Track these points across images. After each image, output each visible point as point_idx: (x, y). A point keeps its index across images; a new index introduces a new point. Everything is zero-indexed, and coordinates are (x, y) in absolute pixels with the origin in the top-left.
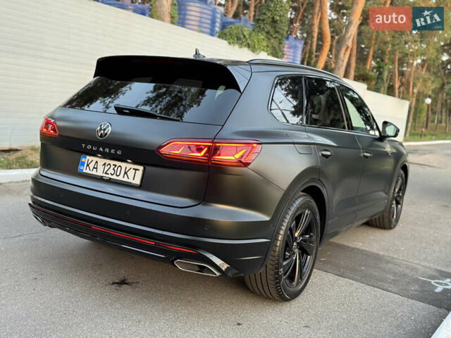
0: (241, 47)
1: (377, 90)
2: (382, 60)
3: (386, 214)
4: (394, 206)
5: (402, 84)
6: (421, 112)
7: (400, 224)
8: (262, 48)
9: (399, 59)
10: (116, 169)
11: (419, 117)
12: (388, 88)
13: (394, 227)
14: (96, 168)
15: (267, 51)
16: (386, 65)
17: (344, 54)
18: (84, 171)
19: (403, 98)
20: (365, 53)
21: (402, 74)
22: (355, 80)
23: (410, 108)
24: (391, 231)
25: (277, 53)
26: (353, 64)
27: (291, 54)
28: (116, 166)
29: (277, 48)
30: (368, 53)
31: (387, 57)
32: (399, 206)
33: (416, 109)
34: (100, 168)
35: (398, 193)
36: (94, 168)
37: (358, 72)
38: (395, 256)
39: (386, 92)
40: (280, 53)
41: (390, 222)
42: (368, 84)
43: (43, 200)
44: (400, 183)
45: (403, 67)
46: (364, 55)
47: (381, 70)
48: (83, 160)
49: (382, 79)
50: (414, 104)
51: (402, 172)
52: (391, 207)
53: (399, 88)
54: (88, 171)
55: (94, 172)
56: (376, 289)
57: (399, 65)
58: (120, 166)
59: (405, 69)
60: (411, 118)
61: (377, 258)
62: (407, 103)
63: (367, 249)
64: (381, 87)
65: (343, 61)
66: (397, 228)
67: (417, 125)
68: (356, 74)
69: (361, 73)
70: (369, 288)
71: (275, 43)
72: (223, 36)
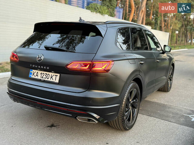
0: (97, 13)
1: (155, 29)
2: (157, 16)
3: (166, 86)
4: (169, 81)
5: (165, 25)
6: (173, 37)
7: (172, 89)
8: (106, 13)
9: (164, 15)
10: (47, 75)
11: (173, 39)
12: (160, 27)
13: (169, 91)
14: (38, 75)
15: (108, 14)
16: (159, 18)
17: (141, 14)
18: (32, 77)
19: (166, 32)
20: (149, 12)
21: (165, 21)
22: (146, 25)
23: (169, 35)
24: (168, 93)
25: (112, 15)
26: (145, 18)
27: (118, 15)
28: (47, 74)
29: (112, 12)
30: (150, 13)
31: (159, 14)
32: (171, 81)
33: (171, 36)
34: (39, 75)
35: (171, 76)
36: (36, 75)
37: (147, 21)
38: (172, 105)
39: (159, 29)
40: (113, 15)
41: (168, 89)
42: (152, 26)
43: (13, 91)
44: (171, 71)
45: (165, 18)
46: (148, 13)
47: (157, 20)
48: (31, 72)
49: (157, 24)
50: (171, 34)
51: (172, 66)
52: (168, 82)
53: (164, 27)
54: (33, 77)
55: (36, 77)
56: (166, 121)
57: (164, 17)
58: (48, 74)
59: (166, 19)
60: (170, 40)
61: (164, 106)
62: (168, 34)
63: (159, 102)
64: (157, 27)
65: (141, 17)
66: (171, 91)
67: (172, 42)
68: (146, 22)
69: (148, 21)
70: (163, 121)
71: (111, 10)
72: (88, 8)
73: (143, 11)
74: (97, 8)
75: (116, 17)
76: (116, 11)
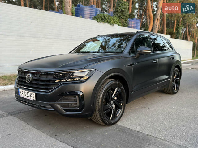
0: (104, 23)
2: (178, 25)
8: (116, 23)
26: (165, 28)
27: (135, 26)
29: (125, 23)
31: (180, 23)
37: (168, 31)
42: (171, 35)
49: (179, 33)
50: (196, 43)
62: (192, 43)
64: (179, 37)
65: (157, 25)
71: (123, 20)
72: (95, 18)
73: (158, 19)
74: (104, 18)
75: (133, 28)
76: (133, 23)
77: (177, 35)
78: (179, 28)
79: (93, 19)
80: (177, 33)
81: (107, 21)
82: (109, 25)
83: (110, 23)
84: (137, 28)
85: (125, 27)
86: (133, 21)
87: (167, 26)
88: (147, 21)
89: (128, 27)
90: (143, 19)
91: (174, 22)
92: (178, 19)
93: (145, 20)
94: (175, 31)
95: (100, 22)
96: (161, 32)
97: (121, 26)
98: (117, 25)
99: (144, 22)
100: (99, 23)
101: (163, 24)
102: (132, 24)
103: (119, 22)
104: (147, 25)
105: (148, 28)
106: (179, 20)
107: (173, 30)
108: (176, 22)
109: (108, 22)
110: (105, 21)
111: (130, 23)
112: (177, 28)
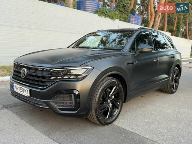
1: (177, 36)
2: (179, 23)
8: (117, 18)
17: (158, 19)
20: (174, 22)
22: (166, 32)
26: (166, 25)
29: (126, 18)
31: (181, 21)
42: (171, 33)
49: (179, 31)
57: (188, 26)
62: (191, 41)
64: (179, 34)
65: (158, 22)
68: (168, 29)
71: (125, 15)
72: (96, 12)
73: (159, 16)
74: (105, 12)
75: (134, 24)
76: (134, 18)
77: (177, 32)
78: (179, 26)
79: (95, 13)
80: (177, 30)
81: (109, 15)
82: (110, 20)
83: (112, 18)
84: (138, 24)
85: (126, 22)
86: (134, 17)
87: (167, 23)
88: (148, 17)
89: (129, 22)
90: (144, 16)
91: (175, 19)
92: (179, 16)
93: (146, 16)
94: (175, 29)
95: (102, 16)
96: (162, 29)
97: (123, 21)
98: (119, 20)
99: (145, 18)
100: (100, 17)
101: (164, 21)
102: (134, 20)
103: (121, 17)
104: (148, 22)
105: (149, 24)
106: (180, 18)
107: (174, 28)
108: (176, 19)
109: (109, 17)
110: (107, 16)
111: (131, 18)
112: (178, 26)
